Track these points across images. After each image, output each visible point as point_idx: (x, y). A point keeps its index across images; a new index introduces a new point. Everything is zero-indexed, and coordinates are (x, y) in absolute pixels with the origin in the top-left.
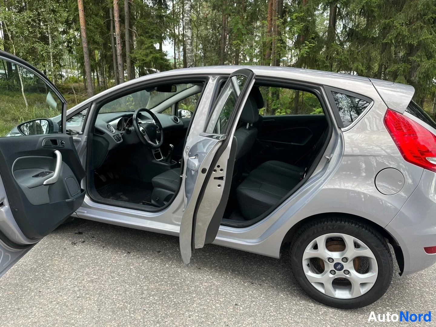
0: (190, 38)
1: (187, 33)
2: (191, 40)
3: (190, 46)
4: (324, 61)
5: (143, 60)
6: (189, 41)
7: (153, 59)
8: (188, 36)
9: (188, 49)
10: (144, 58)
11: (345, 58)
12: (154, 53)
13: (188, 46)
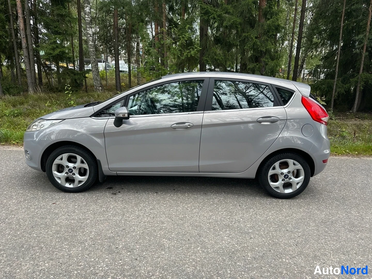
0: (92, 35)
1: (89, 32)
2: (92, 37)
3: (92, 43)
4: (208, 60)
5: (51, 54)
6: (91, 38)
7: (60, 53)
8: (90, 34)
9: (90, 45)
10: (51, 52)
11: (221, 58)
12: (60, 47)
13: (90, 42)
